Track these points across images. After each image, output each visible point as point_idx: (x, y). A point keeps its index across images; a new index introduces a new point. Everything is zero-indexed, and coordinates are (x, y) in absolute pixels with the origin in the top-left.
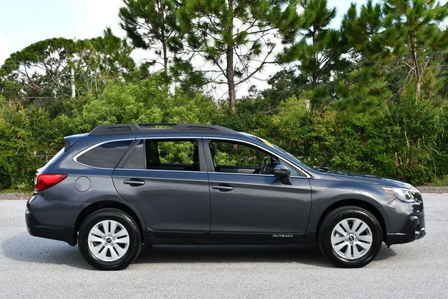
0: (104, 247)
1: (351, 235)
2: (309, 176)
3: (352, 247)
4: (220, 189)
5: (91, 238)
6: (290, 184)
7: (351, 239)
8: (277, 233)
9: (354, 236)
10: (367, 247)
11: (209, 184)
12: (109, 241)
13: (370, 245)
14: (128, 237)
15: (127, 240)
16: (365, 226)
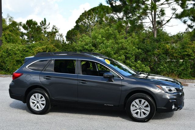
0: (36, 105)
1: (140, 107)
2: (122, 78)
3: (140, 112)
4: (82, 83)
5: (31, 101)
6: (113, 82)
7: (140, 109)
8: (106, 104)
9: (142, 108)
10: (148, 113)
11: (77, 80)
12: (38, 102)
13: (149, 112)
14: (45, 101)
15: (44, 102)
16: (147, 103)
